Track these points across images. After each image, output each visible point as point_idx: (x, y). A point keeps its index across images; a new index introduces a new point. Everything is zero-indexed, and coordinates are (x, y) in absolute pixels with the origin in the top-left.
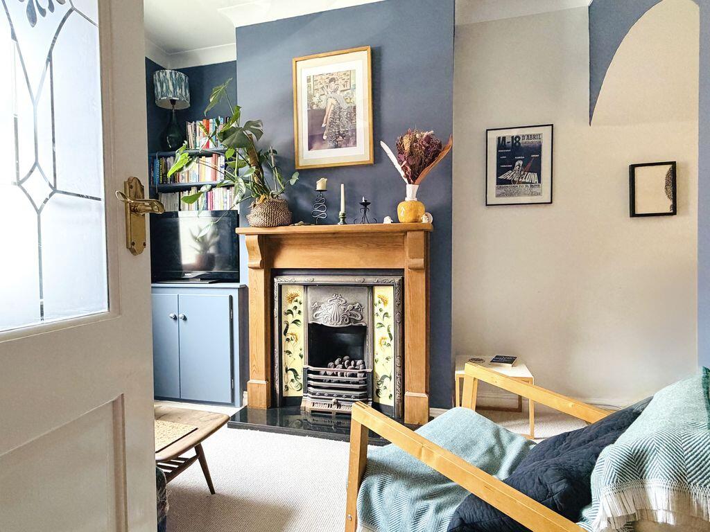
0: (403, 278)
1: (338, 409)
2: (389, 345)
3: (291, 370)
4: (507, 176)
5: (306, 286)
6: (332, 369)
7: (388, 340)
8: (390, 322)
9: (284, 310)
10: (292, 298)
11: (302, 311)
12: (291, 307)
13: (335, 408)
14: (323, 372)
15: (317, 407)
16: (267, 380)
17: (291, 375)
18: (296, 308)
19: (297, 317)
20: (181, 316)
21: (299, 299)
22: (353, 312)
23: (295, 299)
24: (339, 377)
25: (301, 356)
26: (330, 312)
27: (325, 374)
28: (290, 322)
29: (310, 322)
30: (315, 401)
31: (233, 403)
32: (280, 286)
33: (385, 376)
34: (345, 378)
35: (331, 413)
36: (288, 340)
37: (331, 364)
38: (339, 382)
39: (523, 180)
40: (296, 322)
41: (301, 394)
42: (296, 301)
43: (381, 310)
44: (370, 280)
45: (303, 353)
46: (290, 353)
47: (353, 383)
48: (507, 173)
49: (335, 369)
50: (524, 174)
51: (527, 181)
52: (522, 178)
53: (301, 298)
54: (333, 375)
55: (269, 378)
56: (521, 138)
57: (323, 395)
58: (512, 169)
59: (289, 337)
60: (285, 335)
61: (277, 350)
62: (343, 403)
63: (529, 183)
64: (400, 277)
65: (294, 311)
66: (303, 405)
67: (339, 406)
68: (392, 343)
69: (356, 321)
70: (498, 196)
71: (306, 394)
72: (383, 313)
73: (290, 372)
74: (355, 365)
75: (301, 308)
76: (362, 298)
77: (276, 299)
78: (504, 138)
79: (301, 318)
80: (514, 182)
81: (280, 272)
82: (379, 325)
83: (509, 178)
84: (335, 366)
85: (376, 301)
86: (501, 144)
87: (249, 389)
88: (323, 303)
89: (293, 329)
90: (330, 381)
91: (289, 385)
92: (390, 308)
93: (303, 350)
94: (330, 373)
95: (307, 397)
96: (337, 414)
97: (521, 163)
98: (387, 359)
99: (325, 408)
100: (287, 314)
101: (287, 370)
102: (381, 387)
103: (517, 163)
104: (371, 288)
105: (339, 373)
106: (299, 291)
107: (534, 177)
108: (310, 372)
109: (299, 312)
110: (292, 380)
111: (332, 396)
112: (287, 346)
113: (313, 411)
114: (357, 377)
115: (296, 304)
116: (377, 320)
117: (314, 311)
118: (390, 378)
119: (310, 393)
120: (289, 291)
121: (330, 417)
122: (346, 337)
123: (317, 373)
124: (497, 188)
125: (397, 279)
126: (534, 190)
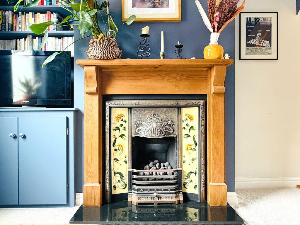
0: (206, 102)
1: (159, 200)
2: (195, 149)
3: (118, 173)
4: (252, 42)
5: (130, 108)
6: (148, 170)
7: (194, 146)
8: (195, 133)
9: (113, 127)
10: (119, 118)
11: (127, 128)
12: (118, 125)
13: (156, 200)
14: (142, 173)
15: (142, 200)
16: (100, 183)
17: (118, 177)
18: (122, 125)
19: (123, 132)
20: (20, 134)
21: (124, 118)
22: (167, 127)
23: (121, 119)
24: (154, 176)
25: (126, 162)
26: (150, 127)
27: (144, 175)
28: (117, 136)
29: (134, 136)
30: (140, 196)
31: (68, 204)
32: (110, 108)
33: (192, 172)
34: (158, 177)
35: (153, 204)
36: (116, 150)
37: (147, 167)
38: (155, 179)
39: (262, 45)
40: (122, 136)
41: (126, 191)
42: (123, 120)
43: (187, 125)
44: (182, 103)
45: (127, 159)
46: (117, 160)
47: (166, 179)
48: (252, 40)
49: (150, 170)
50: (262, 41)
51: (264, 46)
52: (261, 44)
53: (126, 118)
54: (150, 175)
55: (101, 181)
57: (146, 190)
58: (255, 38)
59: (117, 147)
60: (114, 146)
61: (107, 158)
62: (162, 195)
63: (264, 47)
64: (204, 101)
65: (121, 128)
66: (129, 199)
67: (159, 198)
68: (197, 148)
69: (169, 134)
70: (246, 54)
71: (131, 191)
72: (189, 127)
73: (118, 175)
74: (164, 166)
75: (126, 125)
76: (174, 115)
77: (107, 118)
78: (250, 18)
79: (126, 133)
80: (256, 46)
81: (110, 98)
82: (186, 136)
83: (253, 43)
84: (150, 168)
85: (184, 118)
86: (249, 21)
87: (84, 191)
88: (143, 121)
89: (119, 141)
90: (148, 180)
91: (116, 186)
92: (195, 123)
93: (127, 157)
94: (148, 173)
95: (133, 193)
96: (159, 204)
97: (260, 34)
98: (193, 160)
99: (148, 200)
100: (115, 130)
101: (115, 174)
102: (188, 180)
103: (258, 35)
104: (179, 108)
105: (154, 173)
106: (125, 111)
107: (267, 43)
108: (134, 173)
109: (125, 128)
110: (119, 181)
111: (153, 190)
112: (115, 155)
113: (139, 204)
114: (167, 175)
115: (122, 122)
116: (184, 132)
117: (137, 127)
118: (196, 174)
119: (135, 190)
120: (116, 112)
121: (153, 207)
123: (137, 174)
124: (247, 49)
125: (202, 102)
126: (267, 51)
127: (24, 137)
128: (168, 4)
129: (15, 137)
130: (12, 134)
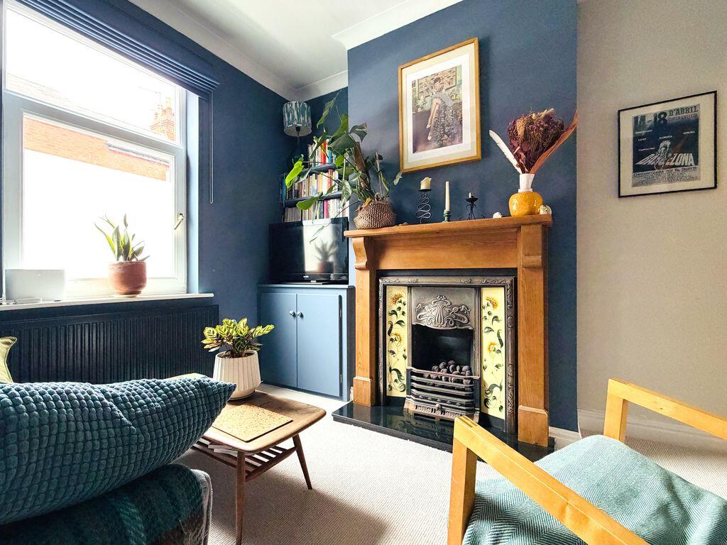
0: (516, 280)
1: (442, 415)
2: (499, 351)
3: (395, 370)
4: (649, 160)
5: (410, 287)
6: (437, 373)
7: (498, 347)
8: (500, 326)
9: (389, 310)
10: (397, 299)
11: (406, 312)
12: (395, 308)
13: (438, 414)
14: (427, 376)
15: (419, 411)
16: (371, 378)
17: (395, 375)
18: (399, 308)
19: (401, 318)
20: (298, 313)
21: (403, 300)
22: (458, 315)
23: (399, 300)
24: (443, 382)
25: (405, 357)
26: (434, 313)
27: (429, 377)
28: (394, 322)
29: (414, 323)
30: (419, 404)
31: (340, 397)
32: (385, 287)
33: (495, 385)
34: (449, 384)
35: (434, 418)
36: (392, 340)
37: (435, 367)
38: (443, 387)
39: (672, 164)
40: (400, 322)
41: (404, 395)
42: (400, 302)
43: (489, 313)
44: (477, 281)
45: (406, 354)
46: (393, 353)
47: (459, 389)
48: (648, 158)
49: (439, 373)
50: (673, 156)
51: (677, 164)
52: (670, 161)
53: (405, 299)
54: (437, 379)
55: (374, 376)
56: (668, 114)
57: (426, 398)
58: (655, 152)
59: (393, 337)
60: (389, 335)
61: (381, 349)
62: (447, 409)
63: (680, 166)
64: (512, 278)
65: (398, 312)
66: (406, 406)
67: (443, 412)
68: (503, 350)
69: (462, 324)
70: (634, 185)
71: (408, 396)
72: (492, 317)
73: (394, 372)
74: (461, 370)
75: (405, 309)
76: (468, 299)
77: (381, 299)
78: (643, 118)
79: (405, 319)
80: (658, 167)
81: (385, 273)
82: (487, 330)
83: (650, 162)
84: (439, 370)
85: (484, 303)
86: (638, 123)
87: (354, 385)
88: (427, 305)
89: (396, 329)
90: (434, 385)
91: (392, 385)
92: (500, 311)
93: (407, 351)
94: (434, 377)
95: (411, 399)
96: (442, 420)
97: (668, 143)
98: (497, 366)
99: (428, 412)
100: (391, 314)
101: (391, 370)
102: (490, 397)
103: (662, 145)
104: (478, 289)
105: (443, 378)
106: (403, 292)
107: (687, 158)
108: (413, 374)
109: (403, 313)
110: (396, 381)
111: (436, 400)
112: (391, 346)
113: (415, 414)
114: (462, 383)
115: (400, 305)
116: (485, 324)
117: (418, 312)
118: (501, 388)
119: (413, 395)
120: (393, 292)
121: (434, 422)
122: (451, 341)
123: (421, 375)
124: (634, 177)
125: (508, 280)
126: (687, 174)
127: (302, 316)
128: (462, 138)
129: (294, 315)
130: (291, 312)
